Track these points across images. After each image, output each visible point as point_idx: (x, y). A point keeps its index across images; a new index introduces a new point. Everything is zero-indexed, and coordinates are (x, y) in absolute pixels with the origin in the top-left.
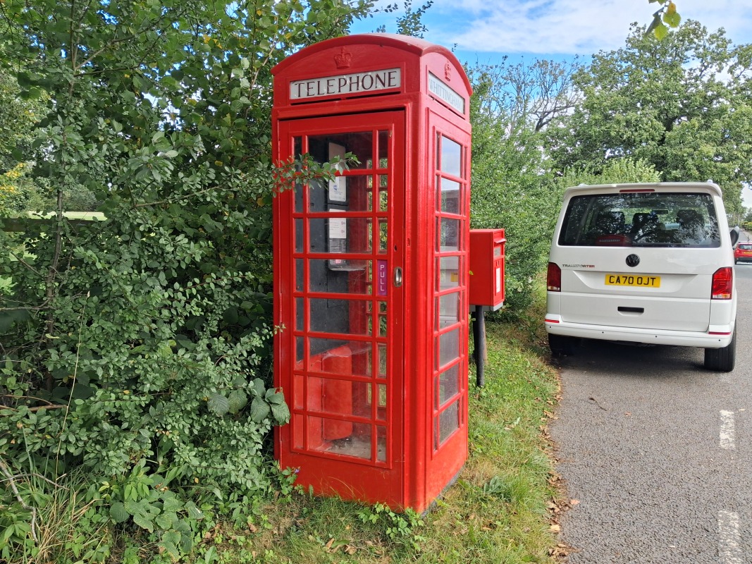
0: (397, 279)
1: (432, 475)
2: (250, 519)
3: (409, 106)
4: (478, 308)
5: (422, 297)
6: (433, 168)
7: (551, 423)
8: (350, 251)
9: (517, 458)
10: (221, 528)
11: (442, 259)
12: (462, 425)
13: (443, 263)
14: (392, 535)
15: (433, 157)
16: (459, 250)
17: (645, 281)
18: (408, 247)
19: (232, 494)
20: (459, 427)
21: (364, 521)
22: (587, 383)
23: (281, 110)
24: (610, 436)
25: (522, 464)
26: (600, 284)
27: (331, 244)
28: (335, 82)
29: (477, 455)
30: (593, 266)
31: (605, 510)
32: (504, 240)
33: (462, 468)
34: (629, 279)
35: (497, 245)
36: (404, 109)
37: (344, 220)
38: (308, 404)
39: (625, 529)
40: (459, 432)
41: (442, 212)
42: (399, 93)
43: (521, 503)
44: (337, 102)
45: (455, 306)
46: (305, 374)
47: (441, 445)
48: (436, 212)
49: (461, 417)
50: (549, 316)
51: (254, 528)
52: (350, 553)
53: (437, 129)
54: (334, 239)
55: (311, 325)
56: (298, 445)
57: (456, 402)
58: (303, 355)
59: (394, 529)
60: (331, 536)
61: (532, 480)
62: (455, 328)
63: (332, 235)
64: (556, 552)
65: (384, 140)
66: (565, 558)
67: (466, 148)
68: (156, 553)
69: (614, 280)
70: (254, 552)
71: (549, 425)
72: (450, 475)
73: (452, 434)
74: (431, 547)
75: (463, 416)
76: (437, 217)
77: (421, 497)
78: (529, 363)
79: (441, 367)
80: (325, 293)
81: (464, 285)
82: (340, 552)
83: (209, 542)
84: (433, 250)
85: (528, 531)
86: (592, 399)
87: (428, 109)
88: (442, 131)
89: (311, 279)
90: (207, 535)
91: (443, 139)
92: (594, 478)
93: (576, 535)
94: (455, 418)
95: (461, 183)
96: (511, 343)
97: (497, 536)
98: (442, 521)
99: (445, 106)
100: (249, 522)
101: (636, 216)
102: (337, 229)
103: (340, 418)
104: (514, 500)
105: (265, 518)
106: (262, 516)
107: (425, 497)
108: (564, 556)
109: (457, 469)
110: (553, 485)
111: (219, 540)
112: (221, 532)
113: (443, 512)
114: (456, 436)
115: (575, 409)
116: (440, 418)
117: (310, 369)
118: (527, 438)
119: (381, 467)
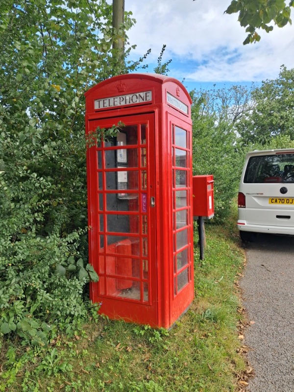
0: (152, 203)
1: (173, 308)
2: (76, 333)
3: (157, 111)
4: (200, 217)
5: (166, 213)
6: (171, 144)
7: (240, 279)
8: (130, 189)
9: (221, 298)
10: (60, 338)
11: (176, 192)
12: (190, 281)
13: (177, 194)
14: (152, 341)
15: (171, 138)
16: (187, 186)
17: (291, 201)
18: (158, 186)
19: (67, 319)
20: (189, 282)
21: (137, 334)
22: (260, 257)
23: (90, 115)
24: (273, 285)
25: (224, 302)
26: (267, 203)
27: (119, 185)
28: (117, 99)
29: (199, 297)
30: (262, 194)
31: (269, 327)
32: (213, 181)
33: (191, 304)
34: (282, 200)
35: (209, 183)
36: (154, 112)
37: (126, 172)
38: (107, 271)
39: (280, 337)
40: (189, 285)
41: (176, 167)
42: (151, 104)
43: (223, 323)
44: (119, 110)
45: (185, 217)
46: (105, 255)
47: (178, 292)
48: (173, 167)
49: (190, 276)
50: (239, 221)
51: (78, 338)
52: (129, 351)
53: (172, 122)
54: (121, 183)
55: (108, 228)
56: (102, 293)
57: (187, 269)
58: (103, 245)
59: (153, 338)
60: (119, 342)
61: (228, 310)
62: (185, 228)
63: (119, 180)
64: (241, 350)
65: (144, 129)
66: (246, 354)
67: (189, 132)
68: (26, 351)
69: (274, 201)
70: (77, 351)
71: (239, 280)
72: (184, 308)
73: (185, 286)
74: (172, 348)
75: (191, 276)
76: (173, 170)
77: (167, 320)
78: (229, 246)
79: (178, 250)
80: (116, 211)
81: (190, 205)
82: (124, 351)
83: (54, 345)
84: (171, 187)
85: (226, 339)
86: (263, 265)
87: (167, 112)
88: (176, 123)
89: (107, 204)
90: (52, 341)
91: (176, 128)
92: (263, 309)
93: (252, 341)
94: (187, 277)
95: (187, 151)
96: (220, 236)
97: (208, 342)
98: (179, 334)
99: (177, 110)
100: (75, 334)
101: (286, 167)
102: (122, 177)
103: (124, 278)
104: (219, 321)
105: (84, 332)
106: (82, 331)
107: (170, 320)
108: (246, 352)
109: (188, 305)
110: (240, 312)
111: (59, 344)
112: (61, 340)
113: (180, 329)
114: (187, 287)
115: (254, 271)
116: (177, 278)
117: (107, 252)
118: (227, 287)
119: (146, 304)
